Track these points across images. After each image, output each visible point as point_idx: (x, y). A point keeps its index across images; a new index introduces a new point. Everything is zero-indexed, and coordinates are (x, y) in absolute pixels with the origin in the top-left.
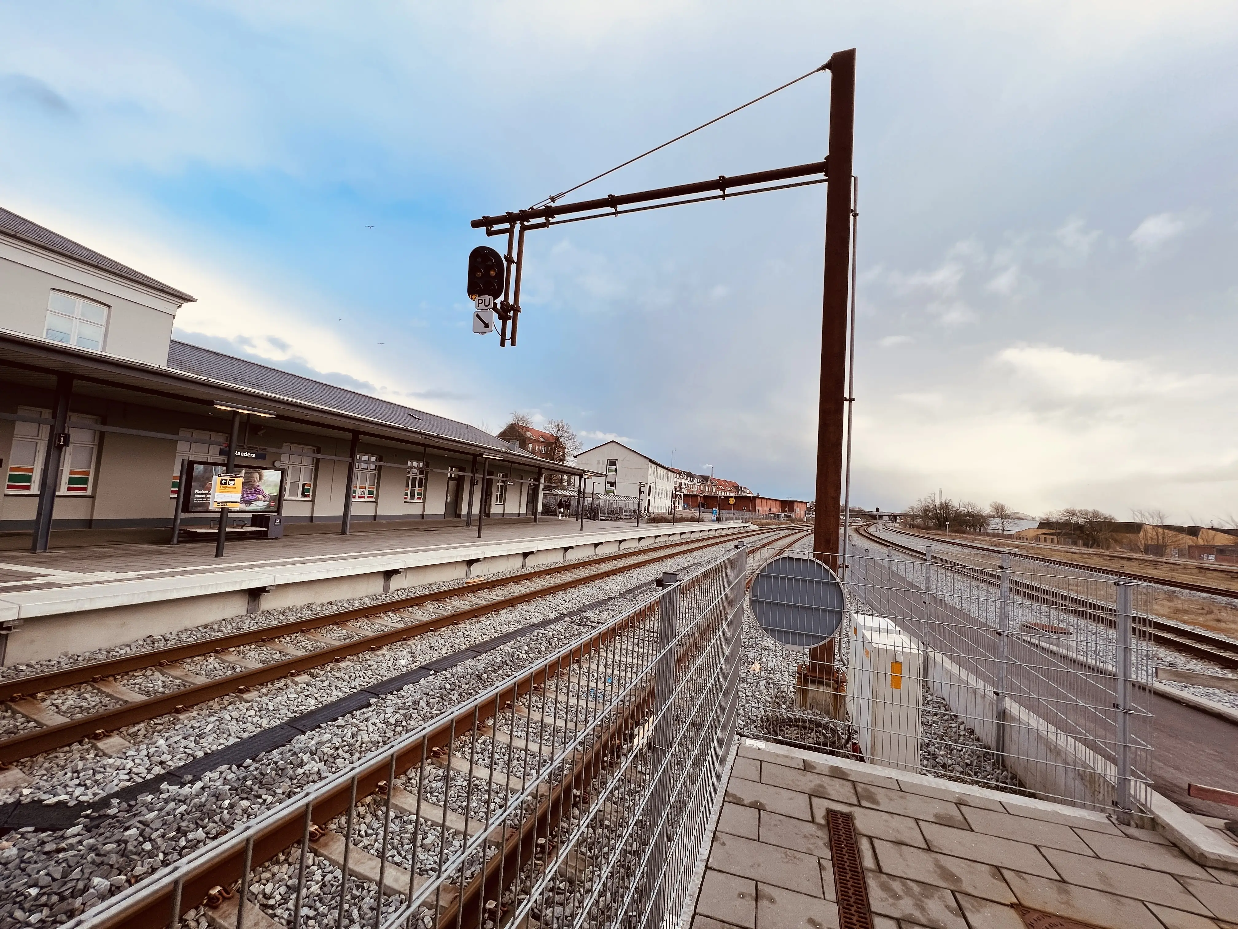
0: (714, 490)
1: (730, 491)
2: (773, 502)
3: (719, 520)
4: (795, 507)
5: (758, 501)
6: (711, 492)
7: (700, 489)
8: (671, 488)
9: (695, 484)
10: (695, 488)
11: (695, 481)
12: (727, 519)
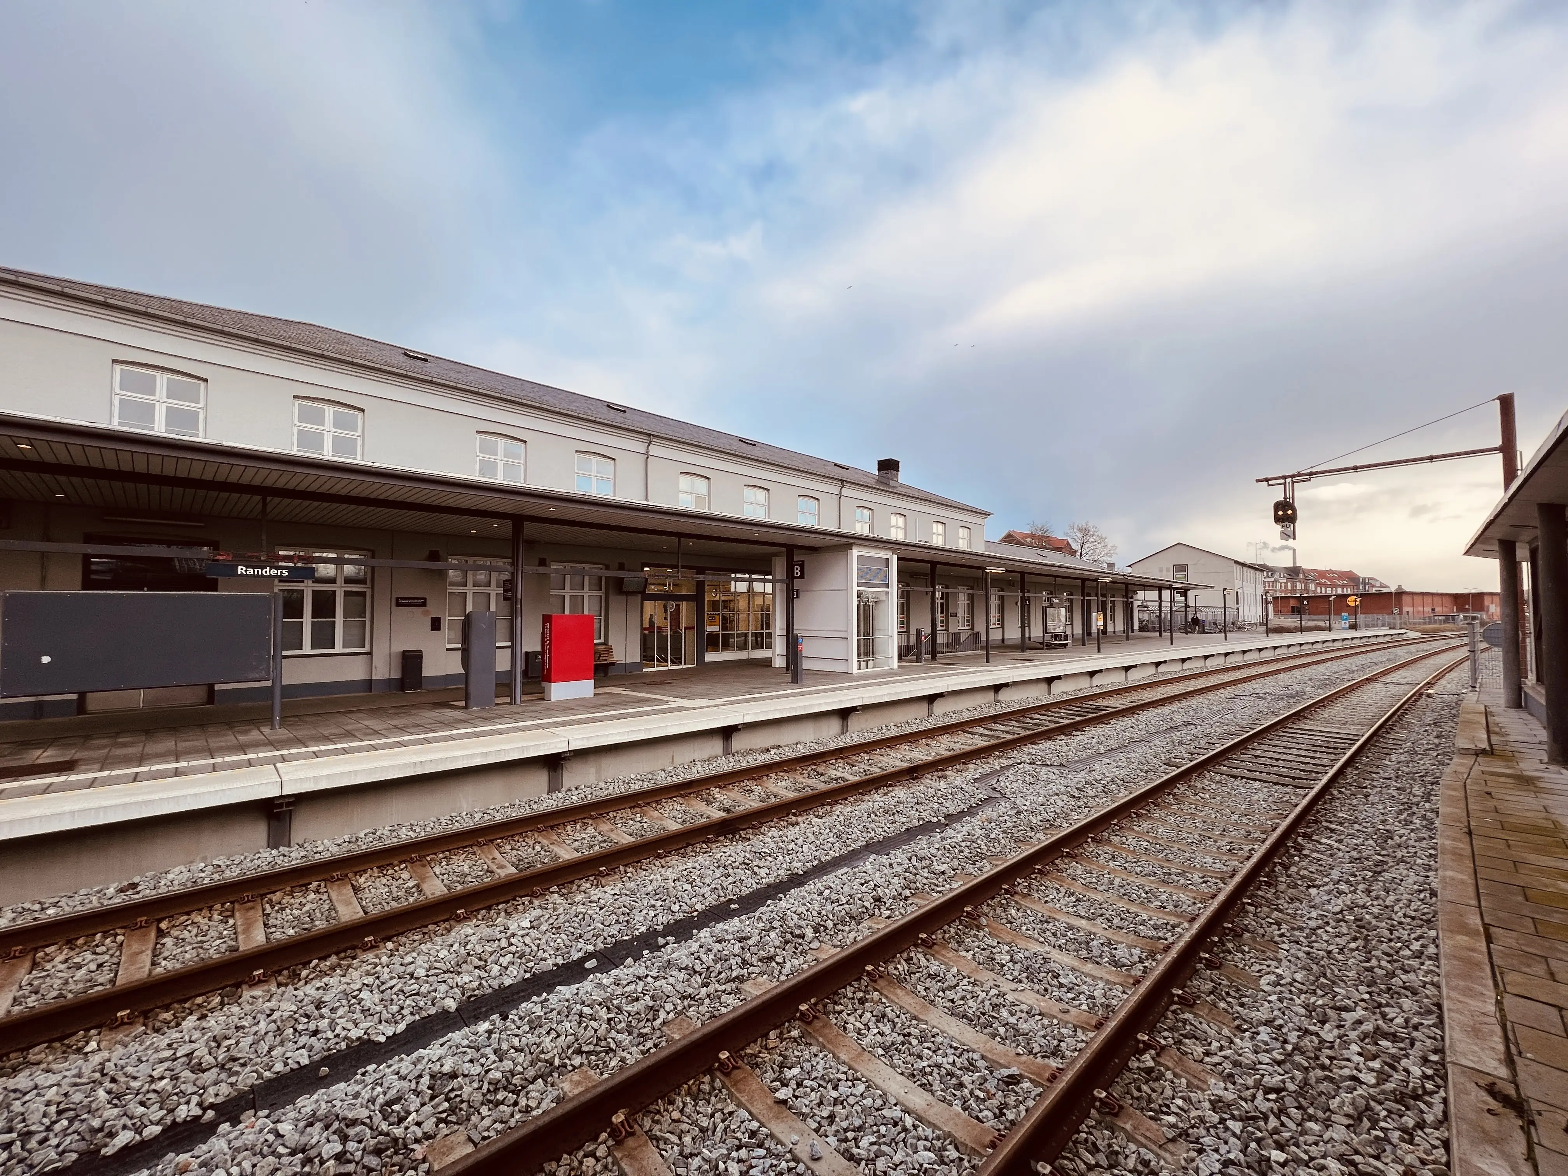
0: (1312, 587)
1: (1343, 586)
2: (1436, 599)
3: (1354, 627)
4: (1486, 603)
5: (1406, 599)
6: (1308, 591)
7: (1286, 586)
8: (1260, 591)
9: (1276, 581)
10: (1281, 588)
11: (1276, 576)
12: (1367, 626)
